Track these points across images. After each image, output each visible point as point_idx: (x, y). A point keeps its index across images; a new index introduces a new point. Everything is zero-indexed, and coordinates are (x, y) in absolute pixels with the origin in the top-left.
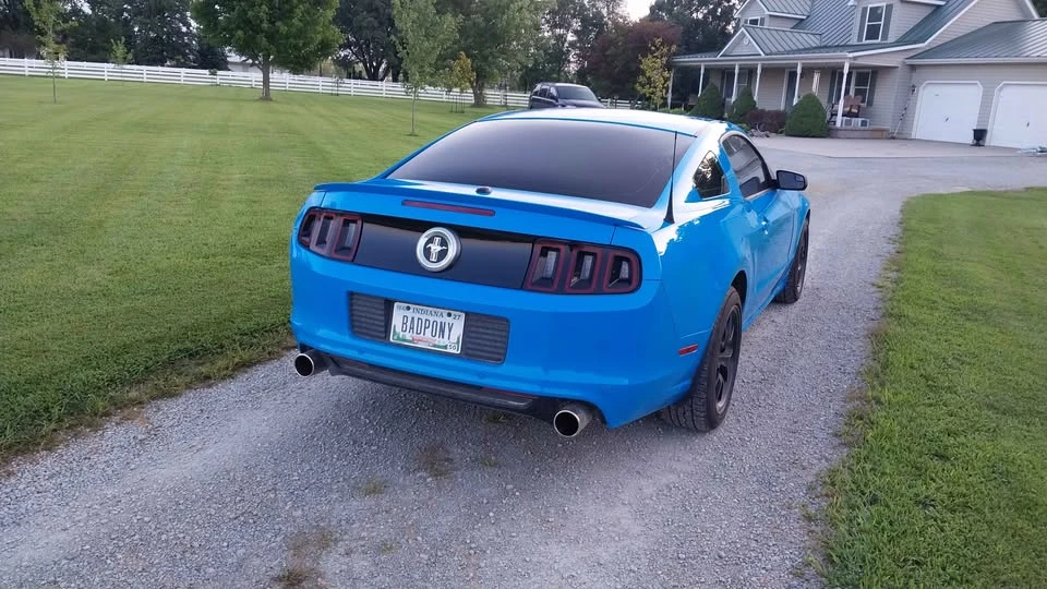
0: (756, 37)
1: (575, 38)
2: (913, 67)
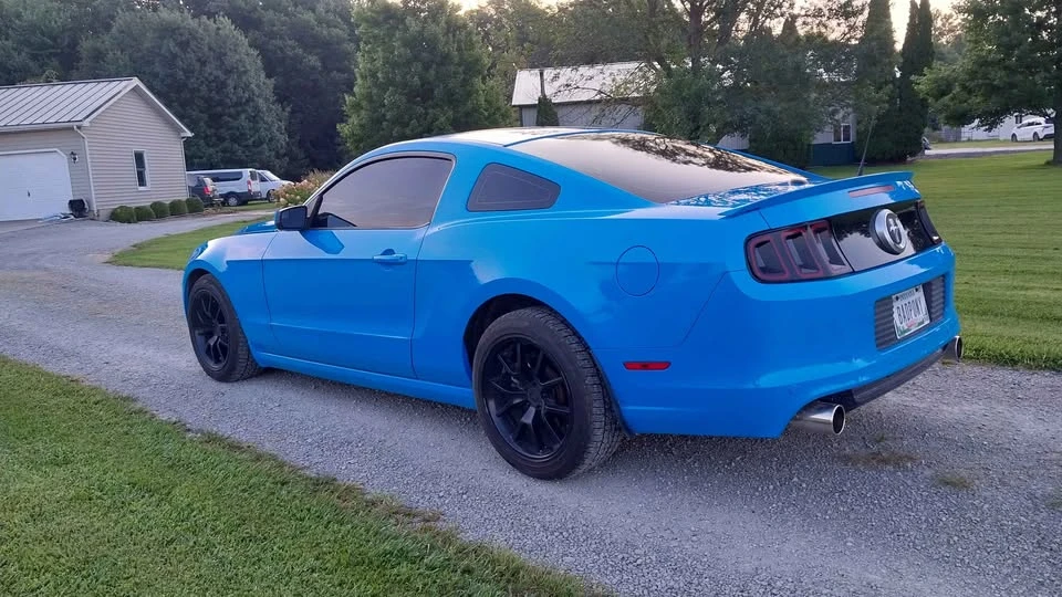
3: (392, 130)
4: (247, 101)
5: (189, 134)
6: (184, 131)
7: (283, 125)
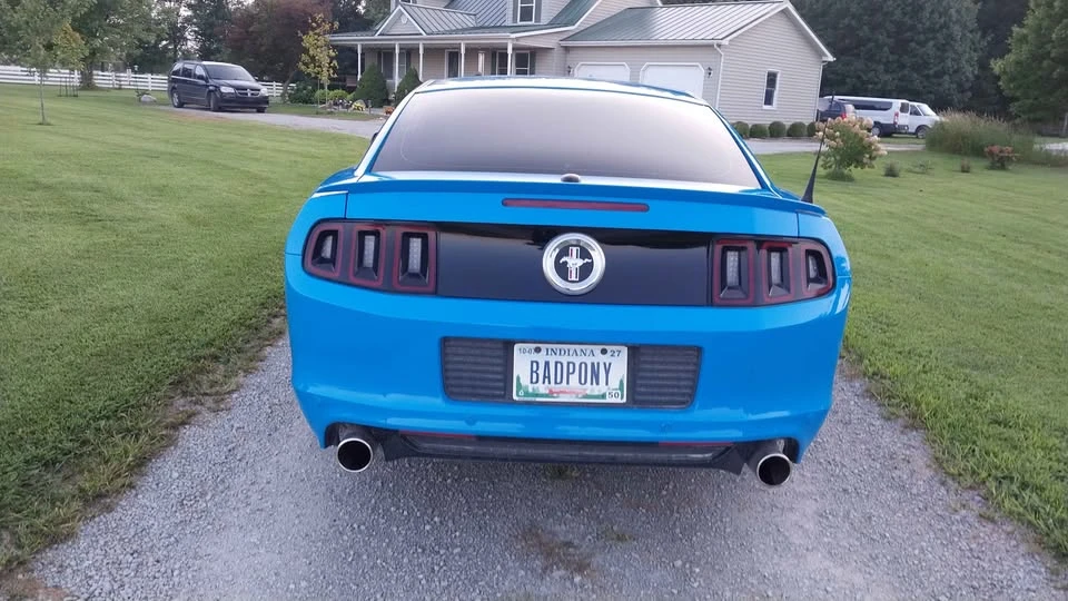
0: (412, 13)
1: (190, 13)
2: (567, 49)
3: (1054, 70)
4: (941, 27)
5: (831, 58)
6: (826, 56)
7: (975, 56)
